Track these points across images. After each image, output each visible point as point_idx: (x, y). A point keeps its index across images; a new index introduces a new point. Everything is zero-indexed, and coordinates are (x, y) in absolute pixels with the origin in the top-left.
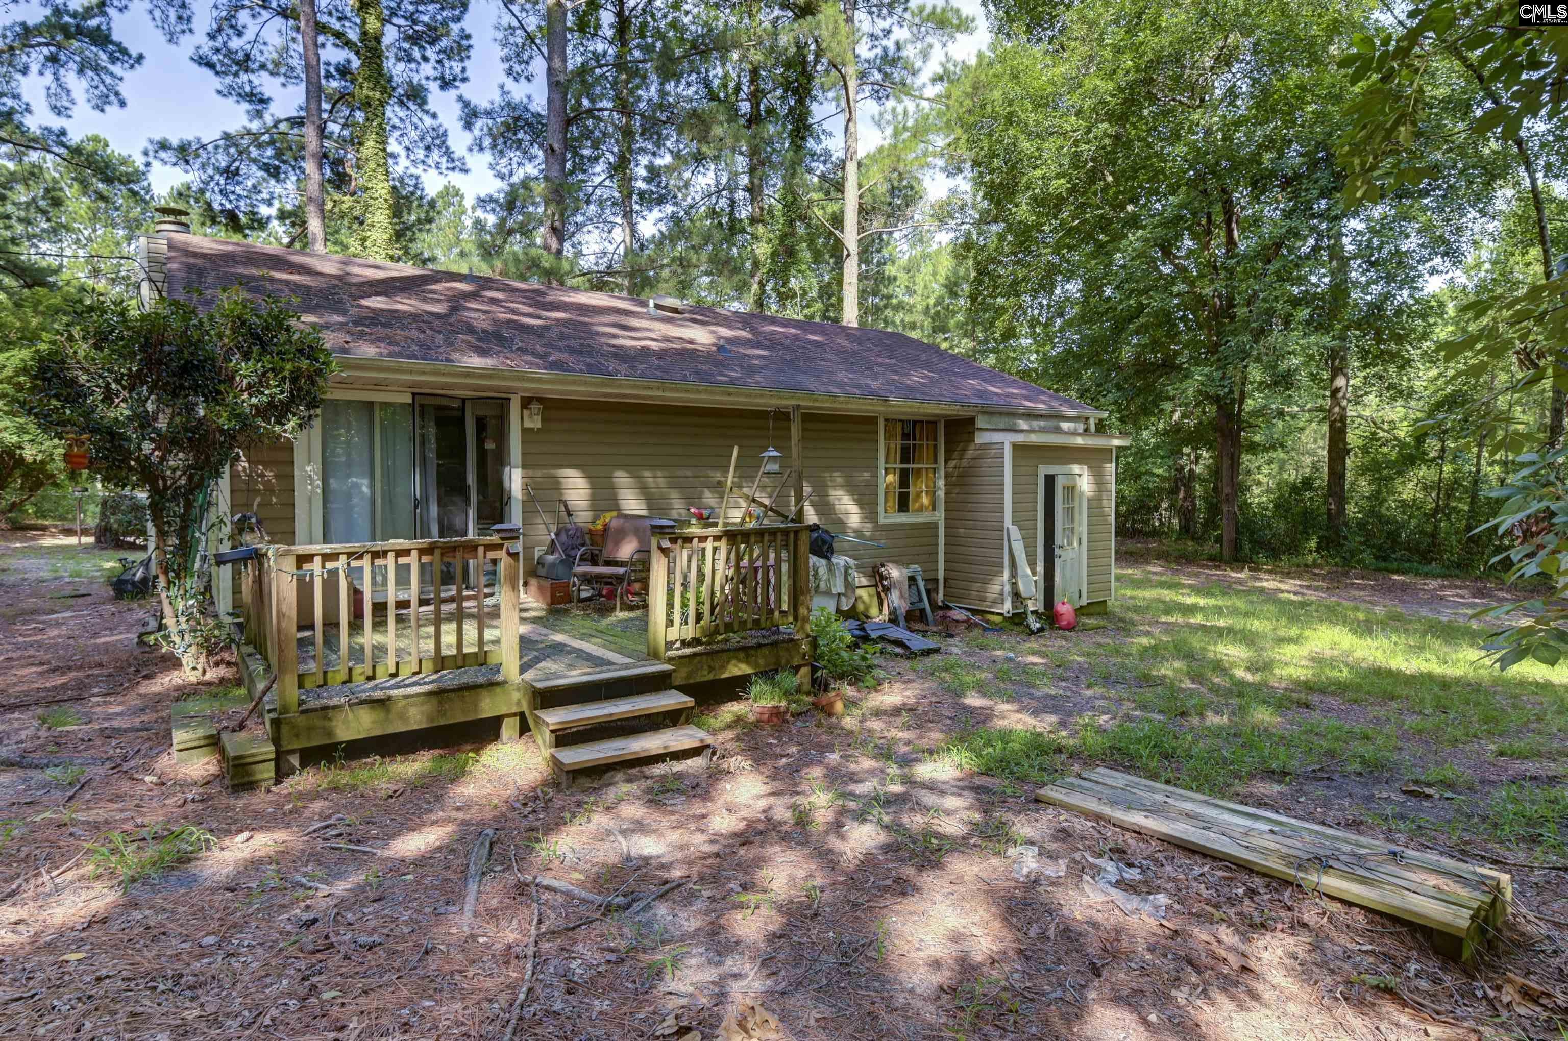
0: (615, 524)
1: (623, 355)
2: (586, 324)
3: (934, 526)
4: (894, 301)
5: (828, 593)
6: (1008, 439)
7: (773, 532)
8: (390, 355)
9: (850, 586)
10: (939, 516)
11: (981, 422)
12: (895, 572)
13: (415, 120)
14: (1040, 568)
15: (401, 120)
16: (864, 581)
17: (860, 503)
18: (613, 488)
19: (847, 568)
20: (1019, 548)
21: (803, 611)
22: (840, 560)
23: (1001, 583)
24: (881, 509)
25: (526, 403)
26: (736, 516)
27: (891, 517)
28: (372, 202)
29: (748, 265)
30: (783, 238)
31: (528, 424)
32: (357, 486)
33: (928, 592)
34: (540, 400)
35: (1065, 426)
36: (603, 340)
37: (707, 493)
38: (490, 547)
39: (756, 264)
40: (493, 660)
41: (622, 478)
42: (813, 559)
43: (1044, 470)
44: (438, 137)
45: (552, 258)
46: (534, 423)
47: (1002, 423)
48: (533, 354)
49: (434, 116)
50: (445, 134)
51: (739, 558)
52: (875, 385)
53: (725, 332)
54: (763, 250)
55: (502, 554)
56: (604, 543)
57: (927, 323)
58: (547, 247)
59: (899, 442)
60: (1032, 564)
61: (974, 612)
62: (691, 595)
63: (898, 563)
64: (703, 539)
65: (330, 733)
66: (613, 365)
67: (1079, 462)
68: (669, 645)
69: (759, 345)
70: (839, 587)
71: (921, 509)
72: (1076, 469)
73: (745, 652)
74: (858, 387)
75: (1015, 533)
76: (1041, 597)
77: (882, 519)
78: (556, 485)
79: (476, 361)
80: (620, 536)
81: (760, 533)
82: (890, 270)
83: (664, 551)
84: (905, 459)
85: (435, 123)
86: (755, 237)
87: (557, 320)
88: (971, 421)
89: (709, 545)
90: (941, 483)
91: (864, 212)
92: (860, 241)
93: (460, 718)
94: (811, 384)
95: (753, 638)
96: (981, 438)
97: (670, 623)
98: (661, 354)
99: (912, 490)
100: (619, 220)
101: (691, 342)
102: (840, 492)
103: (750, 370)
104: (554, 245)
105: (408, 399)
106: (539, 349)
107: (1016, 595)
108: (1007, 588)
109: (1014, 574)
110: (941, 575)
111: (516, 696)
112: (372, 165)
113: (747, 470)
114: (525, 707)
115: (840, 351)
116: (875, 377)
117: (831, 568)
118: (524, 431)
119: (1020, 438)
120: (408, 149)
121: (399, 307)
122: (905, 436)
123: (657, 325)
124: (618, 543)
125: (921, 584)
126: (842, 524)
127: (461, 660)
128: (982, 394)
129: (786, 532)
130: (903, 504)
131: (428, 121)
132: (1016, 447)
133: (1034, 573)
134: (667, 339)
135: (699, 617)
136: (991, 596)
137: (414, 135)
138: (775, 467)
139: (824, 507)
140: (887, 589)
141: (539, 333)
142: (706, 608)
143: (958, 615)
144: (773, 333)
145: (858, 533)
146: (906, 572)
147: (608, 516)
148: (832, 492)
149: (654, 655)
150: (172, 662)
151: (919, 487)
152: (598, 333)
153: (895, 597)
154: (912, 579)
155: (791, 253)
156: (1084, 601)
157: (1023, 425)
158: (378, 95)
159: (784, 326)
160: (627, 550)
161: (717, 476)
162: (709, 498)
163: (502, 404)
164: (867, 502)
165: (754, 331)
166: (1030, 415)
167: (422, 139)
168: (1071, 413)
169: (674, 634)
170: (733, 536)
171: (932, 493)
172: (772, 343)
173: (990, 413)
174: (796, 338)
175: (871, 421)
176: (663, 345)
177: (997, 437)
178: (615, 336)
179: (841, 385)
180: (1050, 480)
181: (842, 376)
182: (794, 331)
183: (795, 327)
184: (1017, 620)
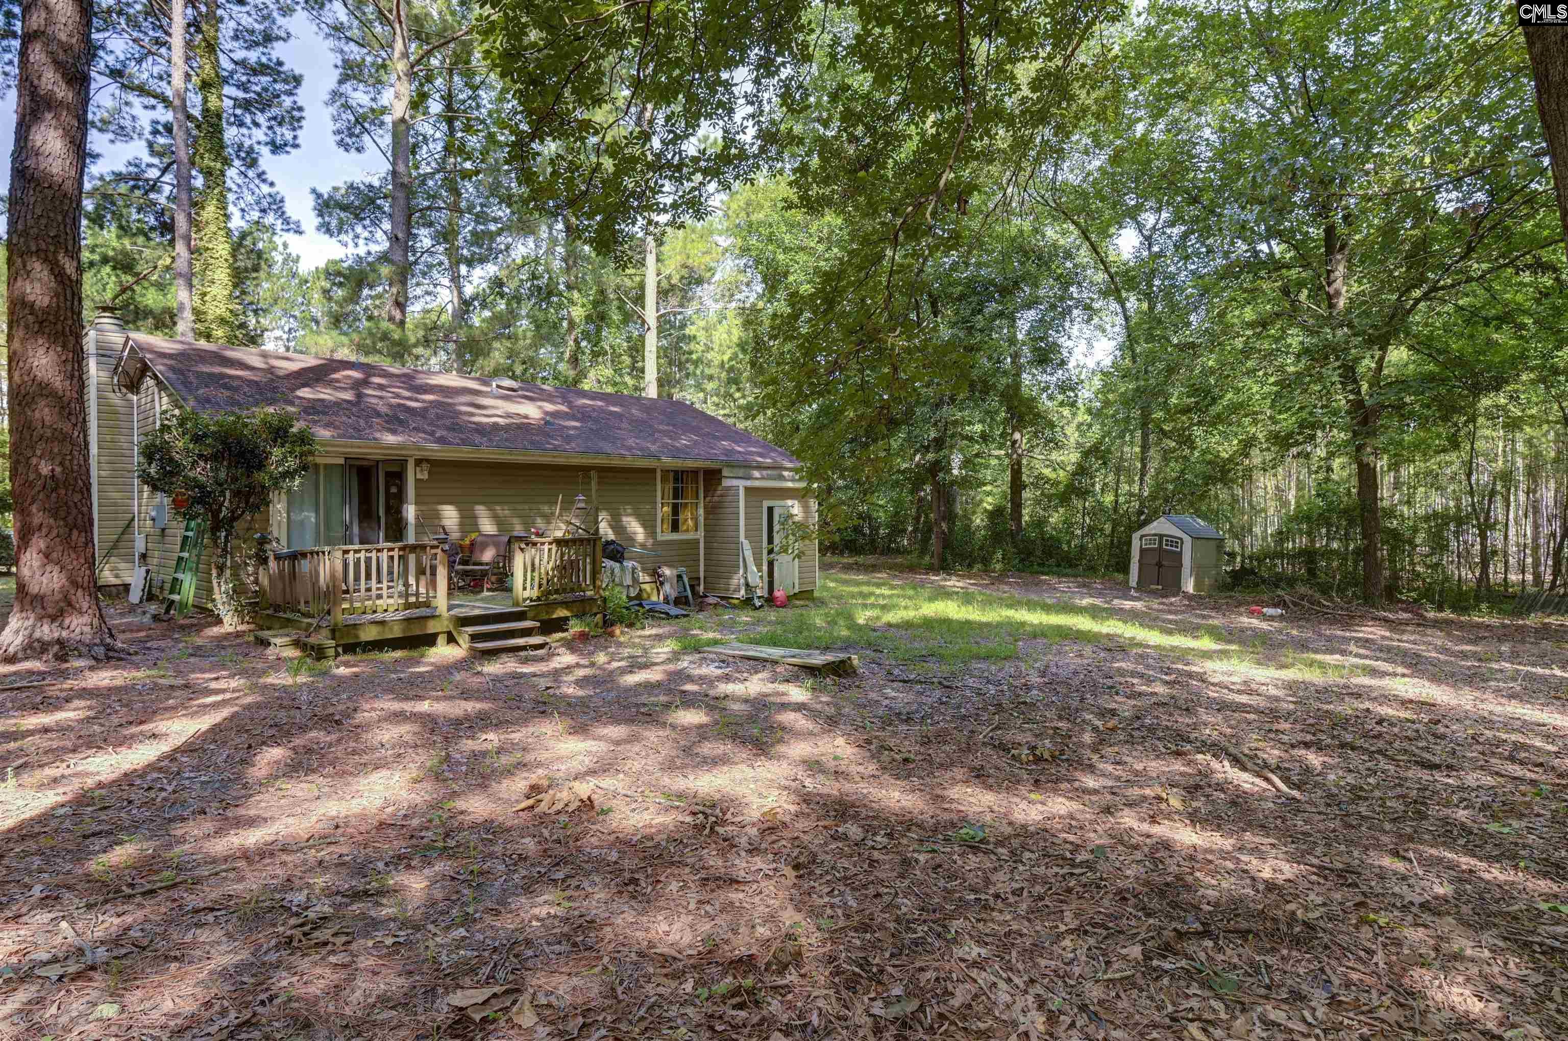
0: (480, 539)
1: (480, 429)
2: (450, 404)
3: (697, 542)
4: (694, 357)
5: (621, 585)
6: (741, 484)
7: (581, 540)
8: (339, 436)
9: (635, 580)
10: (700, 535)
11: (725, 472)
12: (667, 571)
13: (252, 186)
14: (765, 568)
15: (239, 186)
16: (648, 579)
17: (644, 526)
18: (475, 517)
19: (634, 569)
20: (748, 554)
21: (598, 583)
22: (629, 564)
23: (737, 580)
24: (659, 530)
25: (419, 462)
26: (559, 534)
27: (666, 535)
28: (212, 261)
29: (565, 324)
30: (595, 304)
31: (419, 476)
32: (308, 518)
33: (692, 587)
34: (428, 461)
35: (786, 473)
36: (466, 418)
37: (539, 520)
38: (433, 547)
39: (572, 325)
40: (433, 604)
41: (481, 511)
42: (608, 563)
43: (766, 504)
44: (275, 202)
45: (399, 331)
46: (425, 476)
47: (741, 472)
48: (425, 432)
49: (272, 184)
50: (282, 201)
51: (562, 555)
52: (653, 448)
53: (549, 407)
54: (578, 313)
55: (439, 551)
56: (471, 552)
57: (724, 375)
58: (391, 319)
59: (671, 485)
60: (759, 566)
61: (722, 598)
62: (536, 574)
63: (670, 566)
64: (543, 544)
65: (357, 636)
66: (477, 439)
67: (792, 498)
68: (525, 600)
69: (574, 418)
70: (628, 581)
71: (687, 531)
72: (790, 502)
73: (565, 604)
74: (641, 449)
75: (746, 545)
76: (766, 587)
77: (660, 537)
78: (438, 516)
79: (390, 439)
80: (484, 546)
81: (574, 541)
82: (690, 330)
83: (522, 550)
84: (676, 497)
85: (273, 190)
86: (572, 302)
87: (431, 402)
88: (720, 471)
89: (546, 547)
90: (701, 511)
91: (663, 293)
92: (658, 318)
93: (418, 633)
94: (608, 447)
95: (569, 597)
96: (726, 483)
97: (525, 589)
98: (507, 428)
99: (681, 517)
100: (446, 282)
101: (526, 417)
102: (629, 519)
103: (568, 439)
104: (398, 315)
105: (342, 461)
106: (428, 428)
107: (747, 585)
108: (742, 581)
109: (746, 572)
110: (702, 575)
111: (446, 623)
112: (213, 228)
113: (567, 505)
114: (451, 628)
115: (633, 421)
116: (654, 442)
117: (623, 569)
118: (417, 480)
119: (749, 483)
120: (243, 210)
121: (322, 396)
122: (676, 480)
123: (499, 403)
124: (482, 550)
125: (686, 579)
126: (631, 539)
127: (417, 605)
128: (728, 452)
129: (588, 540)
130: (675, 527)
131: (265, 189)
132: (747, 489)
133: (760, 570)
134: (508, 416)
135: (540, 586)
136: (732, 587)
137: (250, 199)
138: (582, 505)
139: (618, 527)
140: (662, 583)
141: (422, 413)
142: (544, 582)
143: (711, 600)
144: (585, 406)
145: (643, 546)
146: (675, 572)
147: (474, 536)
148: (624, 519)
149: (517, 604)
150: (219, 621)
151: (686, 515)
152: (461, 413)
153: (667, 587)
154: (679, 577)
155: (603, 317)
156: (797, 590)
157: (756, 474)
158: (219, 165)
159: (593, 399)
160: (488, 555)
161: (546, 509)
162: (540, 523)
163: (403, 463)
164: (649, 526)
165: (570, 405)
166: (759, 467)
167: (258, 203)
168: (789, 465)
169: (527, 594)
170: (559, 542)
171: (696, 520)
172: (583, 415)
173: (731, 466)
174: (601, 410)
175: (653, 471)
176: (508, 421)
177: (735, 482)
178: (472, 415)
179: (630, 449)
180: (770, 510)
181: (631, 442)
182: (600, 403)
183: (601, 400)
184: (748, 602)
